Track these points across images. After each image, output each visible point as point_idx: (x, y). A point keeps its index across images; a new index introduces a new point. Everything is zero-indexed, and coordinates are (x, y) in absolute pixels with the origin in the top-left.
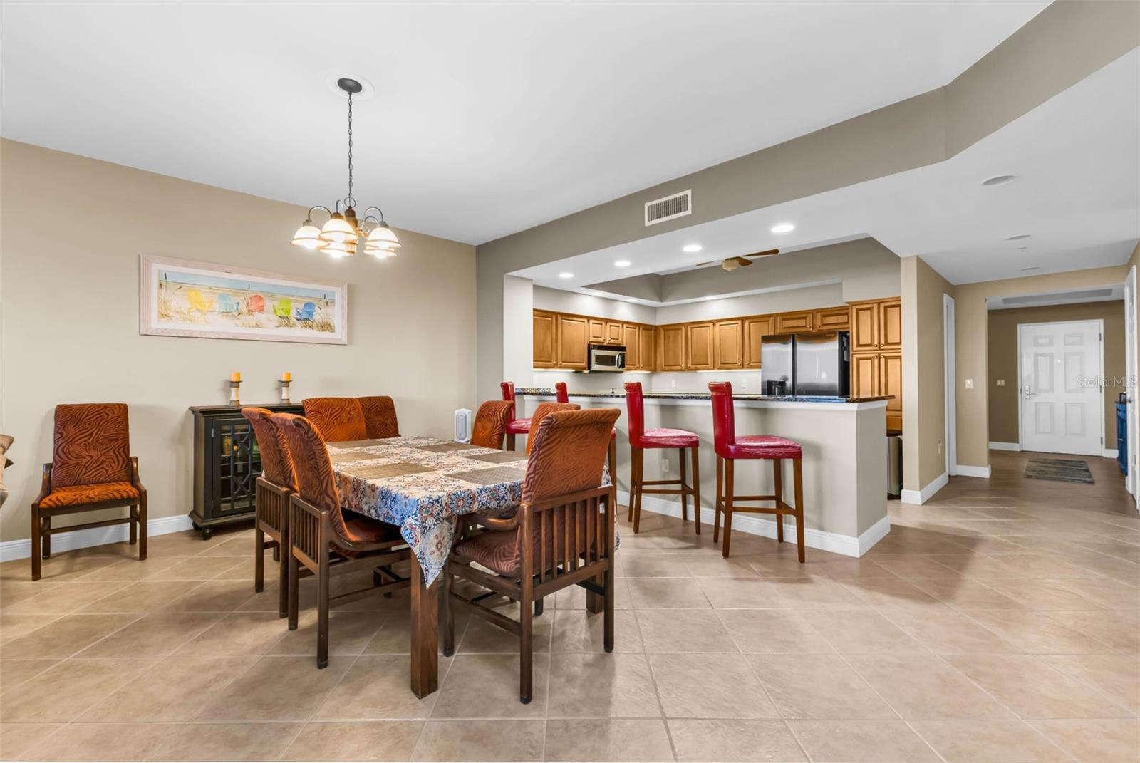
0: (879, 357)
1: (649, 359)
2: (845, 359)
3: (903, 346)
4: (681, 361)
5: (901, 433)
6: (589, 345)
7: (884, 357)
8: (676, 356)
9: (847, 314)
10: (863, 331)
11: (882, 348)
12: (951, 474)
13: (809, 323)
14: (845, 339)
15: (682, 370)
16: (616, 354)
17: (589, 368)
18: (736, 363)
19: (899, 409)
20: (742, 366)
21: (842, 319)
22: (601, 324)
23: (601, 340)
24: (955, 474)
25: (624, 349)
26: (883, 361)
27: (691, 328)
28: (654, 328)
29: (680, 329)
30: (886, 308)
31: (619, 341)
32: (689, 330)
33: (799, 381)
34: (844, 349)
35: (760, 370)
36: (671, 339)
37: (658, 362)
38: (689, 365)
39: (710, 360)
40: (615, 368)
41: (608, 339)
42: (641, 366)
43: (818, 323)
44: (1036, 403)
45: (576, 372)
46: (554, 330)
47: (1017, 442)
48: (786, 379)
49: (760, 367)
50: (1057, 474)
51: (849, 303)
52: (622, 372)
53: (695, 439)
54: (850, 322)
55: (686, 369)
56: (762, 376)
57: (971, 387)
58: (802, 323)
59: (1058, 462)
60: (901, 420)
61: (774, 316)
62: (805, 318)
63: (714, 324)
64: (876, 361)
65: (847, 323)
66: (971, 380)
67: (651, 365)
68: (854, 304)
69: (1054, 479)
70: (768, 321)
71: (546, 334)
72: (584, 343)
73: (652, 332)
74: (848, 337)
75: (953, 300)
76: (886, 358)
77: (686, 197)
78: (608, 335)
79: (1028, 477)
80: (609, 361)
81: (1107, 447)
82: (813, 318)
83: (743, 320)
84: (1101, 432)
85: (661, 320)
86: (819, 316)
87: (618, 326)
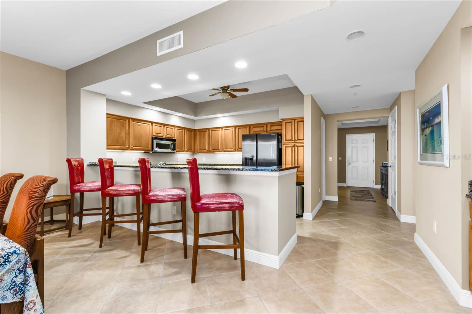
0: (295, 146)
1: (191, 146)
2: (280, 147)
3: (305, 141)
4: (207, 148)
5: (303, 183)
6: (152, 138)
7: (297, 146)
8: (204, 146)
9: (281, 125)
10: (288, 134)
11: (296, 141)
12: (323, 200)
13: (265, 129)
14: (280, 137)
15: (208, 152)
16: (169, 143)
17: (152, 150)
18: (232, 149)
19: (303, 171)
20: (235, 150)
21: (279, 127)
22: (161, 126)
23: (161, 135)
24: (325, 200)
25: (175, 140)
26: (296, 148)
27: (212, 131)
28: (193, 131)
29: (206, 131)
30: (298, 122)
31: (172, 136)
32: (211, 132)
33: (259, 158)
34: (279, 142)
35: (242, 152)
36: (202, 136)
37: (196, 148)
38: (211, 149)
39: (220, 147)
40: (169, 151)
41: (165, 135)
42: (186, 149)
43: (269, 129)
44: (352, 167)
45: (145, 152)
46: (127, 128)
47: (345, 183)
48: (253, 156)
49: (241, 151)
50: (362, 197)
51: (282, 119)
52: (174, 153)
53: (184, 196)
54: (282, 129)
55: (209, 152)
56: (242, 155)
57: (331, 160)
58: (261, 129)
59: (361, 191)
60: (304, 176)
61: (249, 126)
62: (263, 127)
63: (222, 129)
64: (293, 148)
65: (281, 129)
66: (331, 158)
67: (192, 150)
68: (283, 120)
69: (362, 200)
70: (247, 128)
71: (121, 129)
72: (149, 136)
73: (193, 133)
74: (281, 136)
75: (325, 121)
76: (298, 147)
77: (180, 35)
78: (166, 132)
79: (352, 199)
80: (166, 146)
81: (376, 184)
82: (267, 126)
83: (235, 127)
84: (374, 178)
85: (197, 127)
86: (269, 126)
87: (172, 128)
